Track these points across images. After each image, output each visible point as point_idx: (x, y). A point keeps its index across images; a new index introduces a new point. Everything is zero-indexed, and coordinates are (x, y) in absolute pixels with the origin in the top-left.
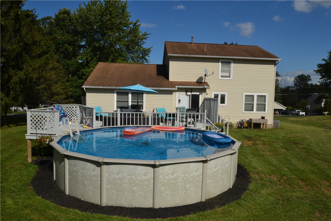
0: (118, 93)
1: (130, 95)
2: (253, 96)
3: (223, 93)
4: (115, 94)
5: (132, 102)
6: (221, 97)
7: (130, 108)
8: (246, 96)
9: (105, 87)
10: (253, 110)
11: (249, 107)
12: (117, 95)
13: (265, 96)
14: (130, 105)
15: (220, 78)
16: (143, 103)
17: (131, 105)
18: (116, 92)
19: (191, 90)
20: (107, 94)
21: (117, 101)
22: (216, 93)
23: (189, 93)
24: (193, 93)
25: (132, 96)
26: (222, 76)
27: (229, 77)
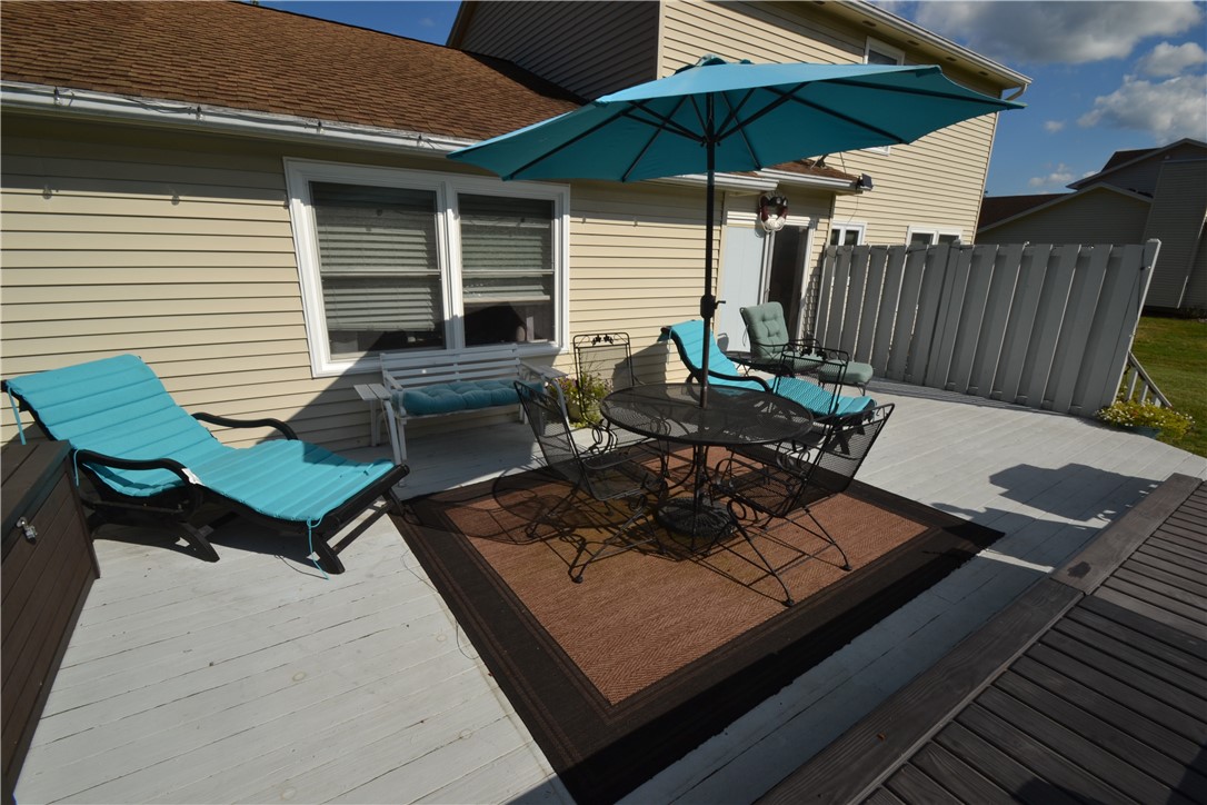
0: (326, 199)
1: (449, 225)
3: (854, 224)
4: (296, 203)
5: (467, 282)
7: (458, 335)
9: (160, 109)
12: (321, 220)
14: (459, 312)
16: (549, 290)
17: (467, 307)
18: (305, 190)
20: (192, 206)
21: (329, 282)
23: (775, 221)
25: (464, 230)
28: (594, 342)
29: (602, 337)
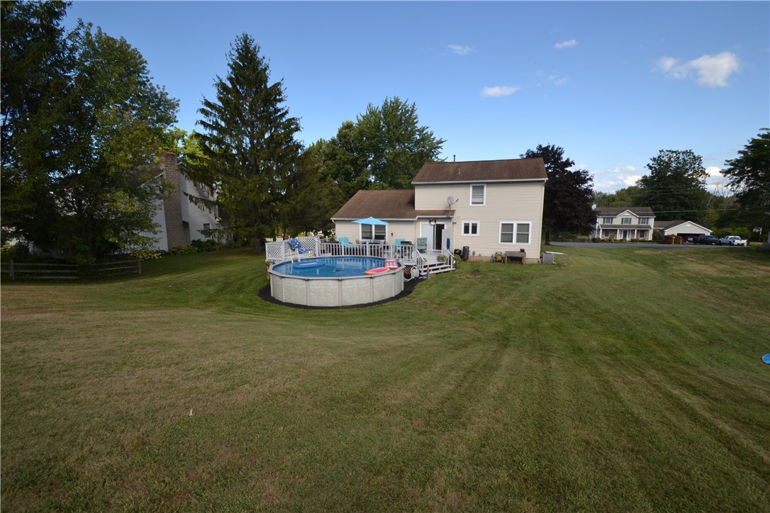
2: (512, 224)
3: (474, 222)
5: (375, 232)
6: (473, 227)
8: (503, 224)
10: (512, 241)
11: (507, 238)
13: (528, 225)
15: (471, 204)
19: (435, 220)
21: (362, 232)
22: (467, 222)
23: (433, 223)
24: (438, 223)
26: (473, 203)
27: (482, 203)
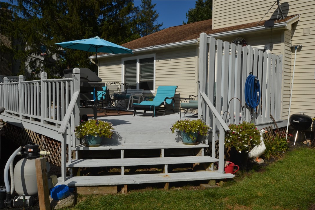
0: (126, 64)
4: (122, 64)
5: (140, 77)
7: (138, 87)
12: (125, 67)
17: (140, 82)
28: (111, 84)
29: (113, 83)
